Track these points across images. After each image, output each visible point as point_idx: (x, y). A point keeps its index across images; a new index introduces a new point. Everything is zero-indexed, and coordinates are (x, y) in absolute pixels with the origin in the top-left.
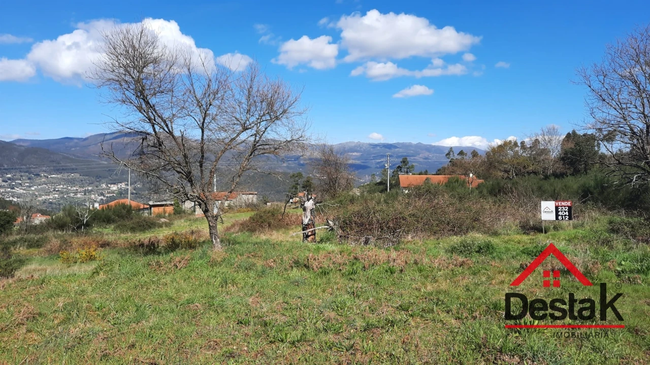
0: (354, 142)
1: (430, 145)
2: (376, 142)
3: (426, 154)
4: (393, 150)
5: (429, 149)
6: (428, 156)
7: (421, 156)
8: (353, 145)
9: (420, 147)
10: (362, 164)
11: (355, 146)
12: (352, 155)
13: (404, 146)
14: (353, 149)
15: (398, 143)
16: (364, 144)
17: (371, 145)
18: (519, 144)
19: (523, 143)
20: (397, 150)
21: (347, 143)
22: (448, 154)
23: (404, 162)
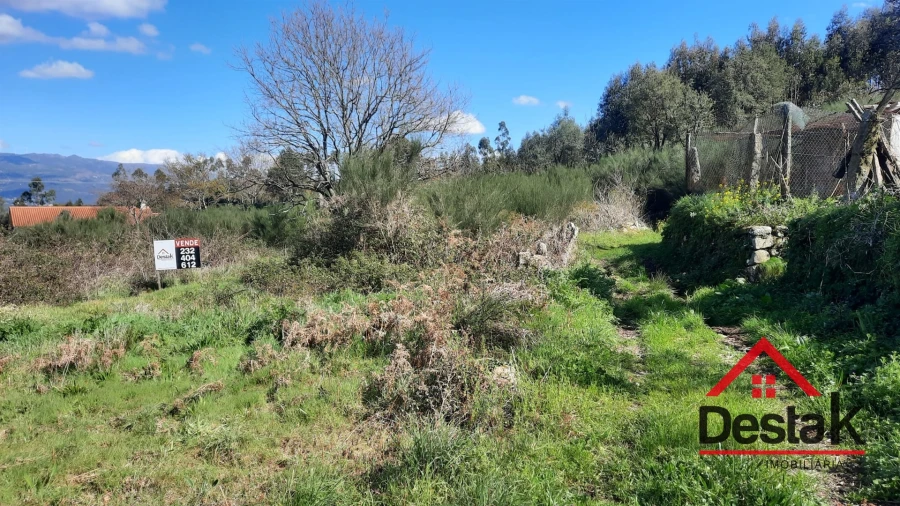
1: (94, 160)
3: (87, 174)
4: (24, 166)
5: (93, 165)
6: (91, 177)
7: (78, 176)
9: (75, 163)
13: (44, 158)
15: (35, 155)
18: (225, 164)
19: (229, 162)
20: (31, 165)
22: (116, 174)
23: (36, 185)
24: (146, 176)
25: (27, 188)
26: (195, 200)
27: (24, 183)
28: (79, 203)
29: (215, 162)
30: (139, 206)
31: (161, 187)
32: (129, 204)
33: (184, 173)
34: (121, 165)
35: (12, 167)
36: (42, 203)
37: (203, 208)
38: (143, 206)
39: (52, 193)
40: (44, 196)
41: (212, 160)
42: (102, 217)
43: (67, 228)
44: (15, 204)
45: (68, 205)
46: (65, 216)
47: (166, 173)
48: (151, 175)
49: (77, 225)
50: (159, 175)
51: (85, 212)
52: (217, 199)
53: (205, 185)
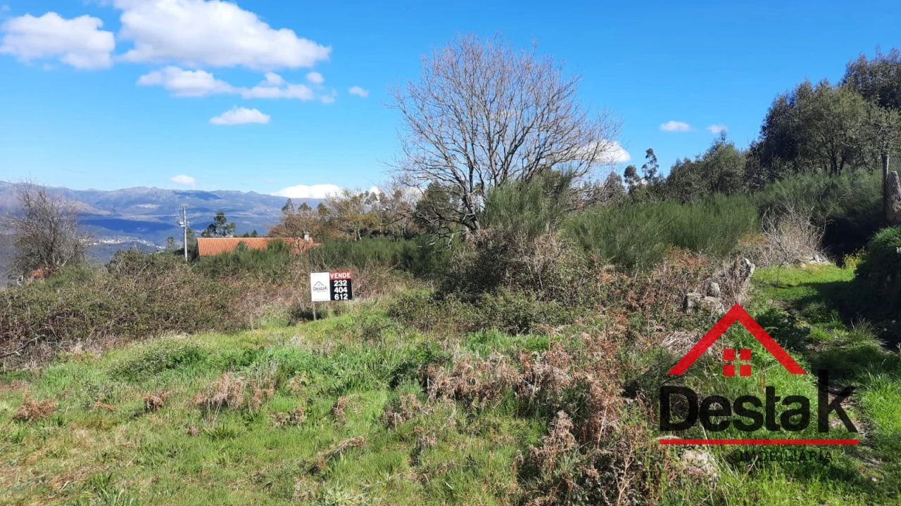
0: (145, 188)
1: (268, 196)
2: (184, 189)
3: (262, 208)
4: (212, 202)
5: (266, 200)
6: (265, 210)
7: (255, 210)
8: (145, 192)
9: (252, 199)
10: (162, 222)
11: (149, 194)
12: (144, 208)
14: (144, 200)
15: (220, 192)
16: (162, 191)
17: (175, 193)
18: (378, 198)
19: (382, 195)
20: (217, 201)
21: (134, 188)
22: (285, 208)
23: (220, 218)
24: (310, 209)
25: (213, 221)
26: (351, 231)
27: (210, 217)
28: (255, 234)
29: (370, 195)
30: (303, 237)
31: (323, 219)
32: (294, 236)
33: (342, 207)
34: (290, 199)
35: (202, 202)
36: (224, 234)
37: (358, 239)
38: (307, 237)
39: (233, 226)
40: (226, 228)
41: (367, 194)
42: (271, 247)
43: (242, 258)
44: (203, 235)
45: (246, 236)
46: (241, 246)
47: (327, 206)
48: (315, 209)
49: (250, 256)
50: (322, 208)
51: (257, 243)
52: (370, 230)
53: (361, 217)
